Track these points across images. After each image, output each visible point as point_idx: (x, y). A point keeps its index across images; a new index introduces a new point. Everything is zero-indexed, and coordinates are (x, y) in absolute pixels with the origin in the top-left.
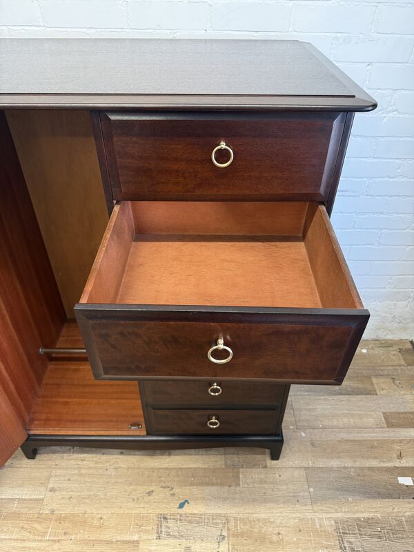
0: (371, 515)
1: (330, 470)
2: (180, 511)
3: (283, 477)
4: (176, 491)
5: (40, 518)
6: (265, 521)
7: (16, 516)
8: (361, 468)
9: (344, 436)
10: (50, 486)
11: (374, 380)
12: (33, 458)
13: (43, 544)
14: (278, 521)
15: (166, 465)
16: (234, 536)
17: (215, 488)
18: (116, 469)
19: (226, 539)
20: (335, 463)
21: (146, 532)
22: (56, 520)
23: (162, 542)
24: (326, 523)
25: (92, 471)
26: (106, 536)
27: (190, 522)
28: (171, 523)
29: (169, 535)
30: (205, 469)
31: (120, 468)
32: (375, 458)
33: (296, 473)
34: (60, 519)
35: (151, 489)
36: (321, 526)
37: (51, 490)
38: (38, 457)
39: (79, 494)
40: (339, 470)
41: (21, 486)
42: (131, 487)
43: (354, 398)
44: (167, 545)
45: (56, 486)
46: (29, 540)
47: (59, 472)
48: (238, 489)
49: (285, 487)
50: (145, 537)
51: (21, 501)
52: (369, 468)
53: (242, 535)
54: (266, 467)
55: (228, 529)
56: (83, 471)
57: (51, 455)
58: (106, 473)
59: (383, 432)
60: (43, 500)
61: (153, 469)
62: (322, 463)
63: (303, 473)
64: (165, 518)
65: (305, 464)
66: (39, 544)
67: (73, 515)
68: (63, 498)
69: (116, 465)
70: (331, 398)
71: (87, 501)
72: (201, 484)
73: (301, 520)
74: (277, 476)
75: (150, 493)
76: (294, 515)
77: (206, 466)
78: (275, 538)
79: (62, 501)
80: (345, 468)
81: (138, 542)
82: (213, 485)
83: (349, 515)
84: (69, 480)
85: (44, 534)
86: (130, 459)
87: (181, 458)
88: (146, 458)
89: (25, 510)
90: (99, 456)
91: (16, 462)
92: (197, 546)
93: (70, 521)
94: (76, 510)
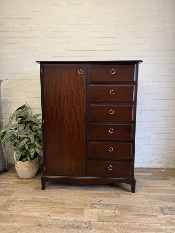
0: (173, 206)
1: (155, 195)
2: (99, 203)
3: (137, 197)
4: (97, 198)
5: (47, 202)
6: (131, 206)
7: (39, 201)
8: (167, 196)
9: (159, 188)
11: (168, 177)
12: (44, 189)
13: (49, 208)
14: (137, 206)
15: (93, 193)
16: (120, 209)
17: (112, 198)
18: (74, 193)
19: (117, 210)
20: (157, 194)
21: (86, 207)
22: (53, 203)
23: (93, 209)
24: (155, 207)
25: (66, 193)
26: (72, 207)
27: (103, 205)
28: (96, 205)
29: (95, 208)
30: (107, 194)
31: (76, 193)
32: (172, 193)
33: (142, 196)
34: (54, 203)
35: (88, 197)
36: (153, 208)
37: (51, 196)
38: (45, 189)
39: (61, 198)
40: (158, 196)
41: (40, 195)
42: (80, 197)
43: (162, 180)
44: (95, 210)
45: (52, 196)
46: (43, 207)
47: (53, 193)
48: (120, 199)
49: (138, 199)
51: (40, 198)
52: (170, 196)
53: (123, 209)
54: (130, 194)
55: (118, 208)
56: (62, 193)
57: (50, 189)
58: (70, 193)
60: (48, 198)
61: (88, 193)
62: (151, 194)
63: (144, 196)
64: (93, 204)
65: (145, 194)
66: (47, 208)
68: (55, 198)
70: (153, 180)
71: (64, 199)
72: (107, 197)
73: (145, 206)
74: (135, 196)
75: (87, 198)
76: (143, 205)
77: (108, 193)
78: (136, 210)
80: (161, 195)
81: (84, 209)
82: (111, 197)
83: (165, 206)
84: (57, 194)
85: (49, 206)
86: (79, 191)
87: (98, 191)
88: (85, 191)
89: (41, 200)
90: (68, 190)
91: (37, 190)
92: (106, 211)
93: (58, 203)
94: (60, 201)
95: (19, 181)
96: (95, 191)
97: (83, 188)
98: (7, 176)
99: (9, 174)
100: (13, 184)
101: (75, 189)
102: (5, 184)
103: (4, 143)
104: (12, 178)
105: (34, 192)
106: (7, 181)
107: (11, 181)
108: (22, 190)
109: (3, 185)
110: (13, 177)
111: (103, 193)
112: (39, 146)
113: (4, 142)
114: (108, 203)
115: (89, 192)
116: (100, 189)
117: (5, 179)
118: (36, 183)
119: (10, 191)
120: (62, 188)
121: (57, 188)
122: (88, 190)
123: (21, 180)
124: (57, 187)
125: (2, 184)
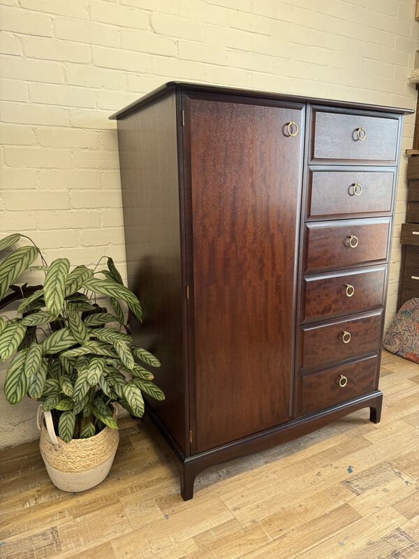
1: (415, 414)
2: (353, 474)
3: (394, 428)
4: (335, 464)
5: (247, 531)
6: (412, 454)
7: (225, 540)
9: (401, 397)
10: (230, 507)
12: (191, 498)
15: (311, 455)
16: (405, 468)
17: (360, 451)
18: (274, 473)
19: (402, 473)
21: (345, 496)
22: (264, 525)
23: (363, 495)
25: (256, 482)
26: (318, 514)
27: (368, 476)
28: (356, 483)
29: (363, 489)
30: (341, 445)
31: (276, 471)
33: (399, 423)
34: (269, 522)
35: (317, 472)
37: (234, 510)
39: (263, 500)
42: (300, 478)
44: (369, 495)
45: (235, 505)
46: (257, 549)
47: (227, 496)
48: (374, 446)
49: (400, 433)
50: (348, 499)
51: (214, 529)
54: (376, 428)
55: (397, 468)
56: (249, 486)
58: (268, 479)
59: (411, 390)
60: (235, 519)
61: (304, 461)
62: (406, 413)
63: (402, 421)
64: (348, 482)
66: (269, 547)
67: (275, 515)
68: (252, 510)
69: (271, 471)
71: (276, 501)
72: (349, 453)
74: (389, 429)
75: (319, 474)
79: (254, 511)
81: (346, 505)
82: (356, 451)
84: (242, 496)
85: (265, 538)
86: (276, 463)
87: (316, 446)
88: (289, 457)
89: (227, 533)
90: (250, 473)
91: (176, 508)
92: (389, 486)
93: (277, 520)
94: (274, 511)
95: (80, 506)
96: (309, 449)
97: (274, 451)
98: (14, 504)
99: (12, 493)
100: (71, 523)
101: (262, 461)
102: (44, 534)
103: (15, 393)
104: (42, 506)
105: (171, 518)
106: (35, 521)
107: (52, 516)
108: (131, 530)
109: (43, 543)
110: (43, 500)
111: (330, 446)
112: (144, 372)
113: (12, 391)
114: (367, 467)
115: (303, 457)
116: (314, 441)
117: (18, 518)
118: (140, 487)
119: (95, 550)
120: (229, 474)
121: (218, 480)
122: (290, 452)
123: (81, 499)
124: (214, 476)
125: (30, 538)
